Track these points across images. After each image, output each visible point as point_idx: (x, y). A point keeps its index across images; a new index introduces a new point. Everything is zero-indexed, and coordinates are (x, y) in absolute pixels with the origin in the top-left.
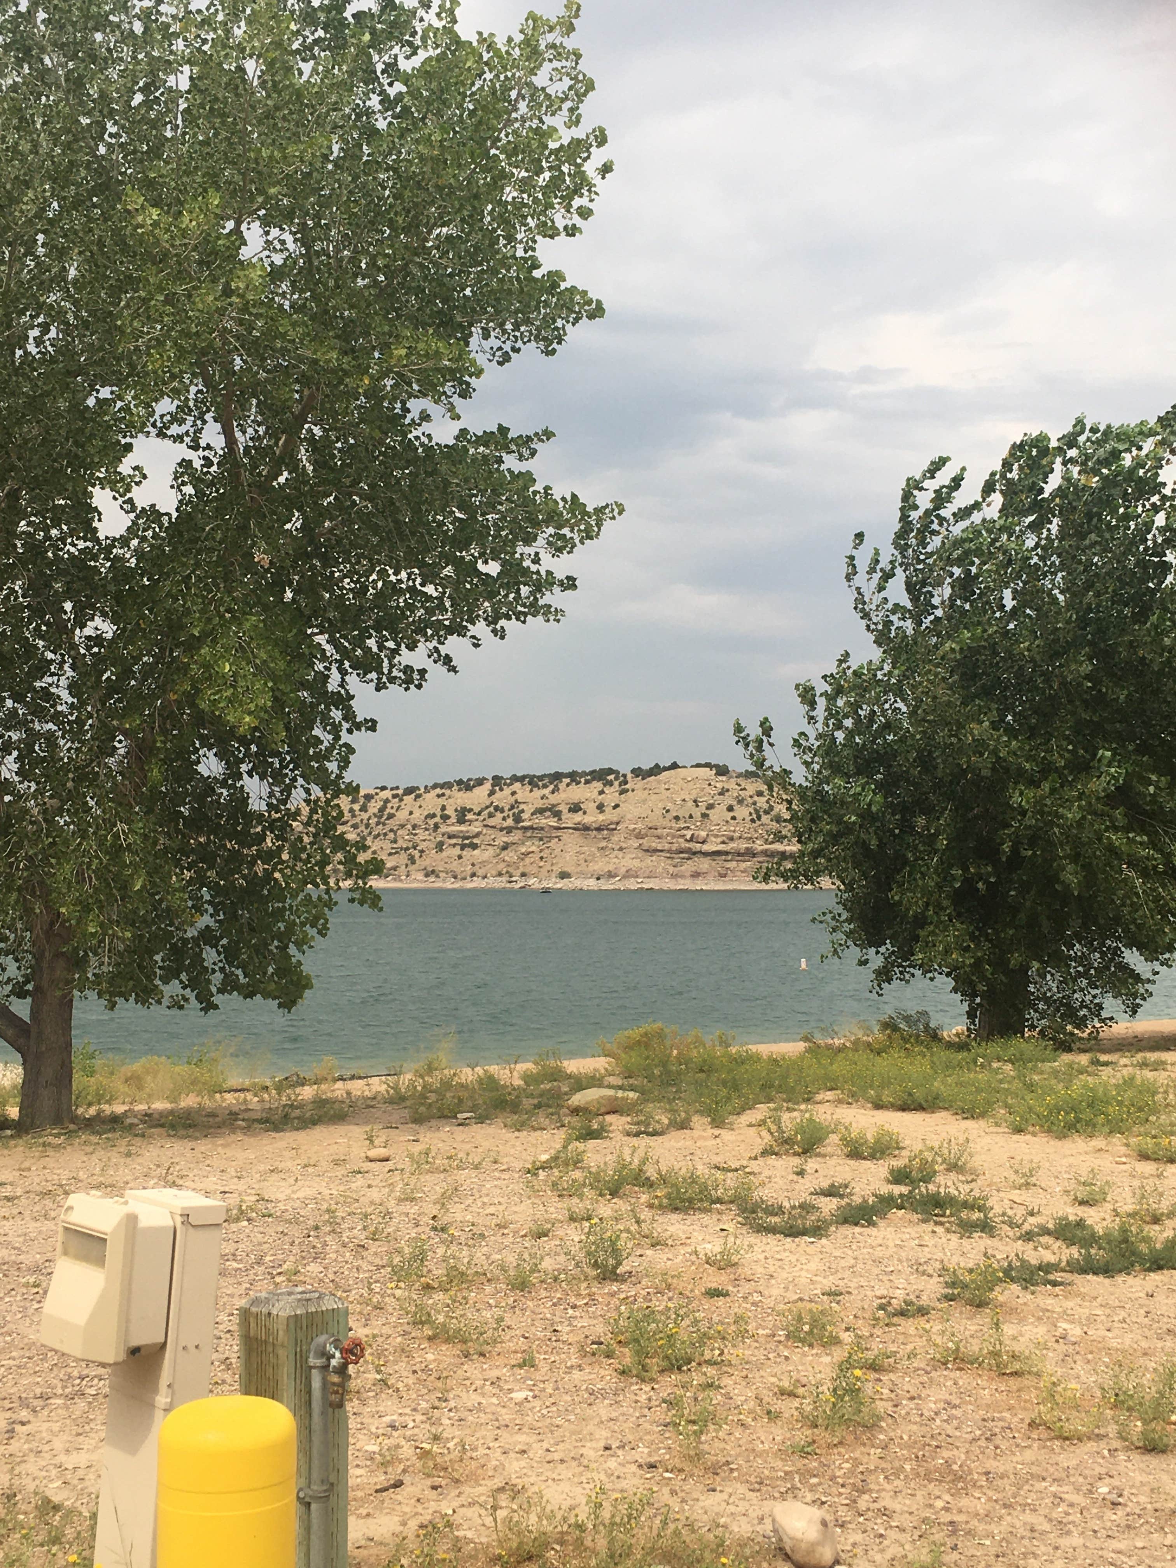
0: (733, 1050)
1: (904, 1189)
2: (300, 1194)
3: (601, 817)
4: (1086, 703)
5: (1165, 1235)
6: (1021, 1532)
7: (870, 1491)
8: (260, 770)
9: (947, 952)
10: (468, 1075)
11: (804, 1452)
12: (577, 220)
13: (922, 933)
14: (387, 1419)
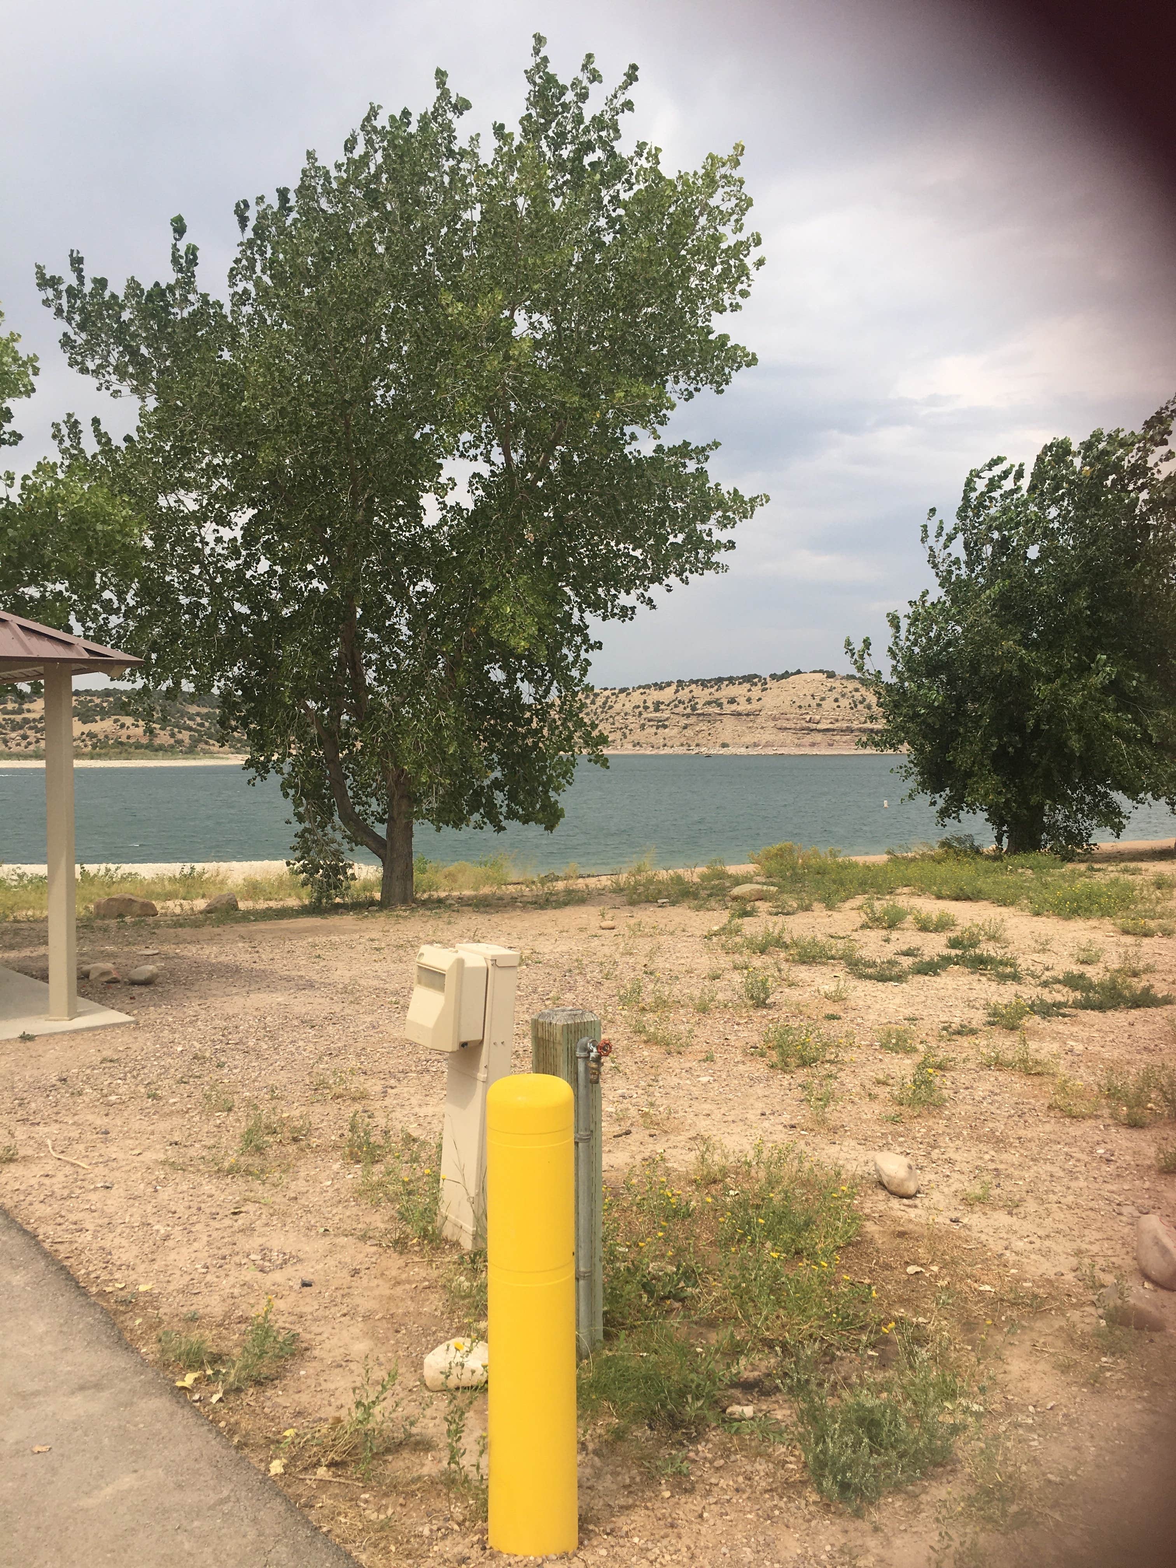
0: (840, 860)
1: (959, 952)
2: (559, 950)
3: (749, 707)
4: (1089, 625)
5: (1142, 984)
6: (1044, 1177)
7: (940, 1147)
8: (528, 677)
9: (987, 794)
10: (664, 875)
11: (894, 1121)
12: (739, 299)
13: (969, 782)
14: (620, 1092)
